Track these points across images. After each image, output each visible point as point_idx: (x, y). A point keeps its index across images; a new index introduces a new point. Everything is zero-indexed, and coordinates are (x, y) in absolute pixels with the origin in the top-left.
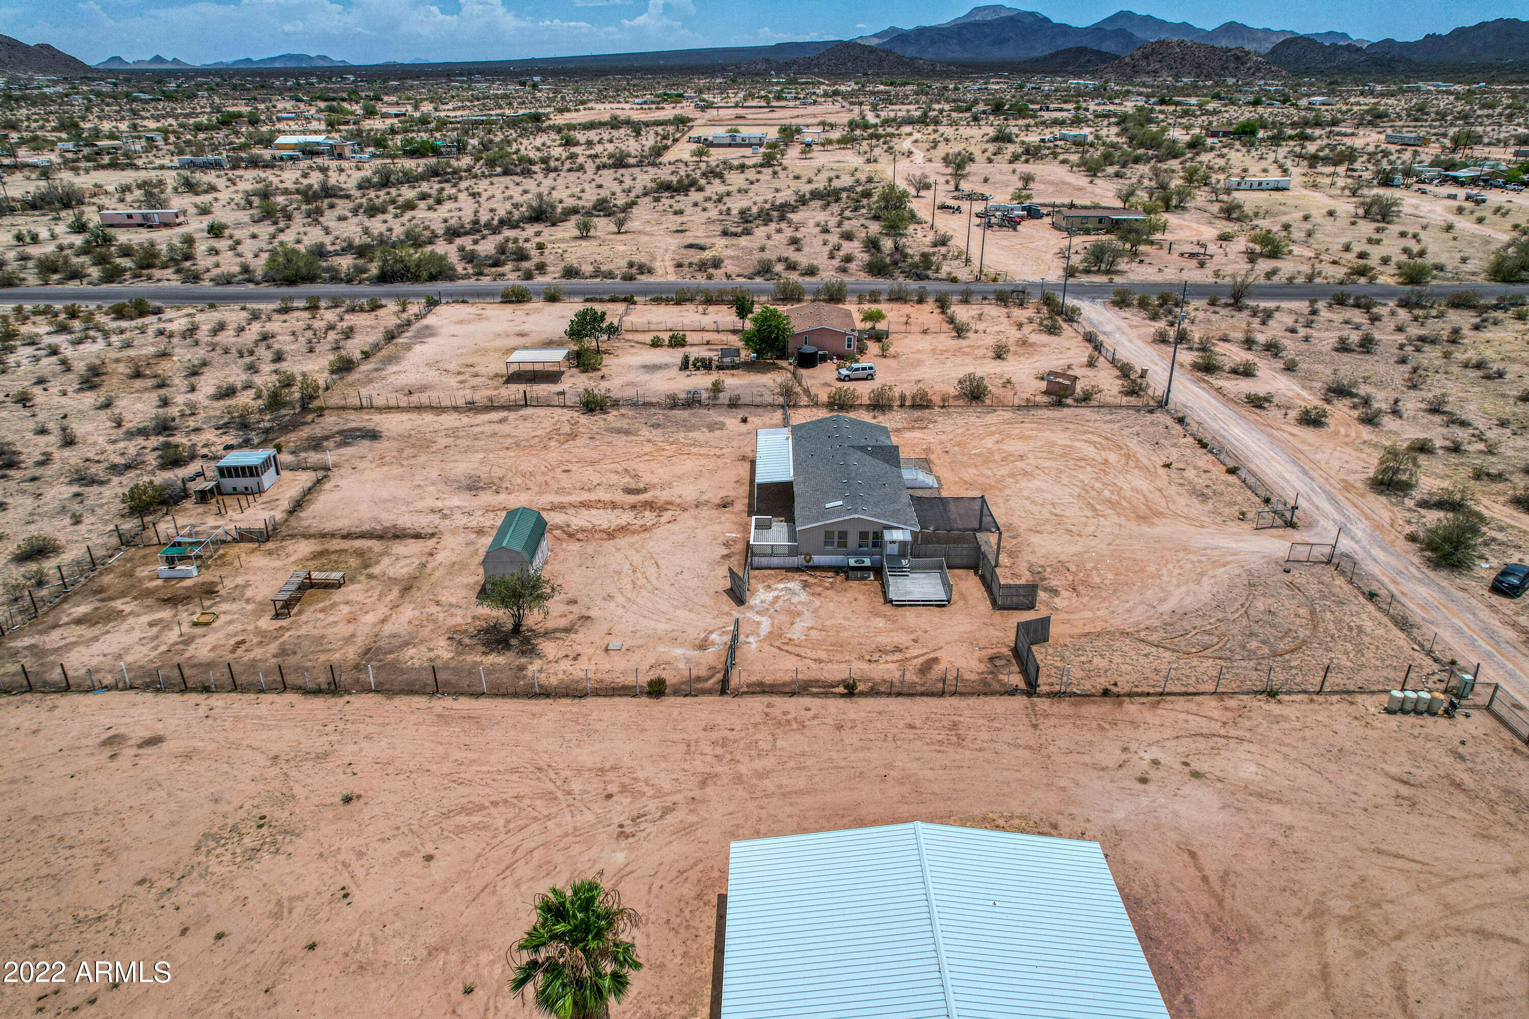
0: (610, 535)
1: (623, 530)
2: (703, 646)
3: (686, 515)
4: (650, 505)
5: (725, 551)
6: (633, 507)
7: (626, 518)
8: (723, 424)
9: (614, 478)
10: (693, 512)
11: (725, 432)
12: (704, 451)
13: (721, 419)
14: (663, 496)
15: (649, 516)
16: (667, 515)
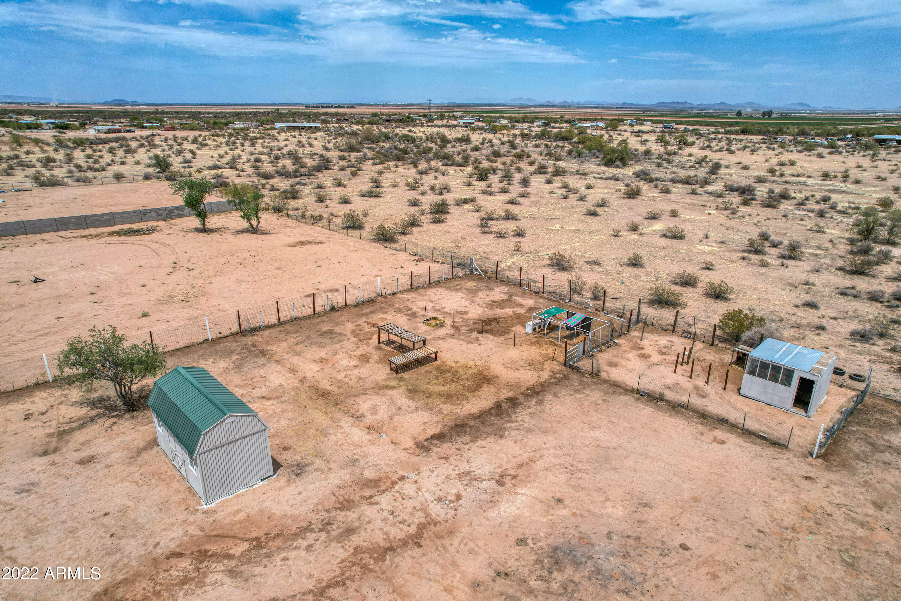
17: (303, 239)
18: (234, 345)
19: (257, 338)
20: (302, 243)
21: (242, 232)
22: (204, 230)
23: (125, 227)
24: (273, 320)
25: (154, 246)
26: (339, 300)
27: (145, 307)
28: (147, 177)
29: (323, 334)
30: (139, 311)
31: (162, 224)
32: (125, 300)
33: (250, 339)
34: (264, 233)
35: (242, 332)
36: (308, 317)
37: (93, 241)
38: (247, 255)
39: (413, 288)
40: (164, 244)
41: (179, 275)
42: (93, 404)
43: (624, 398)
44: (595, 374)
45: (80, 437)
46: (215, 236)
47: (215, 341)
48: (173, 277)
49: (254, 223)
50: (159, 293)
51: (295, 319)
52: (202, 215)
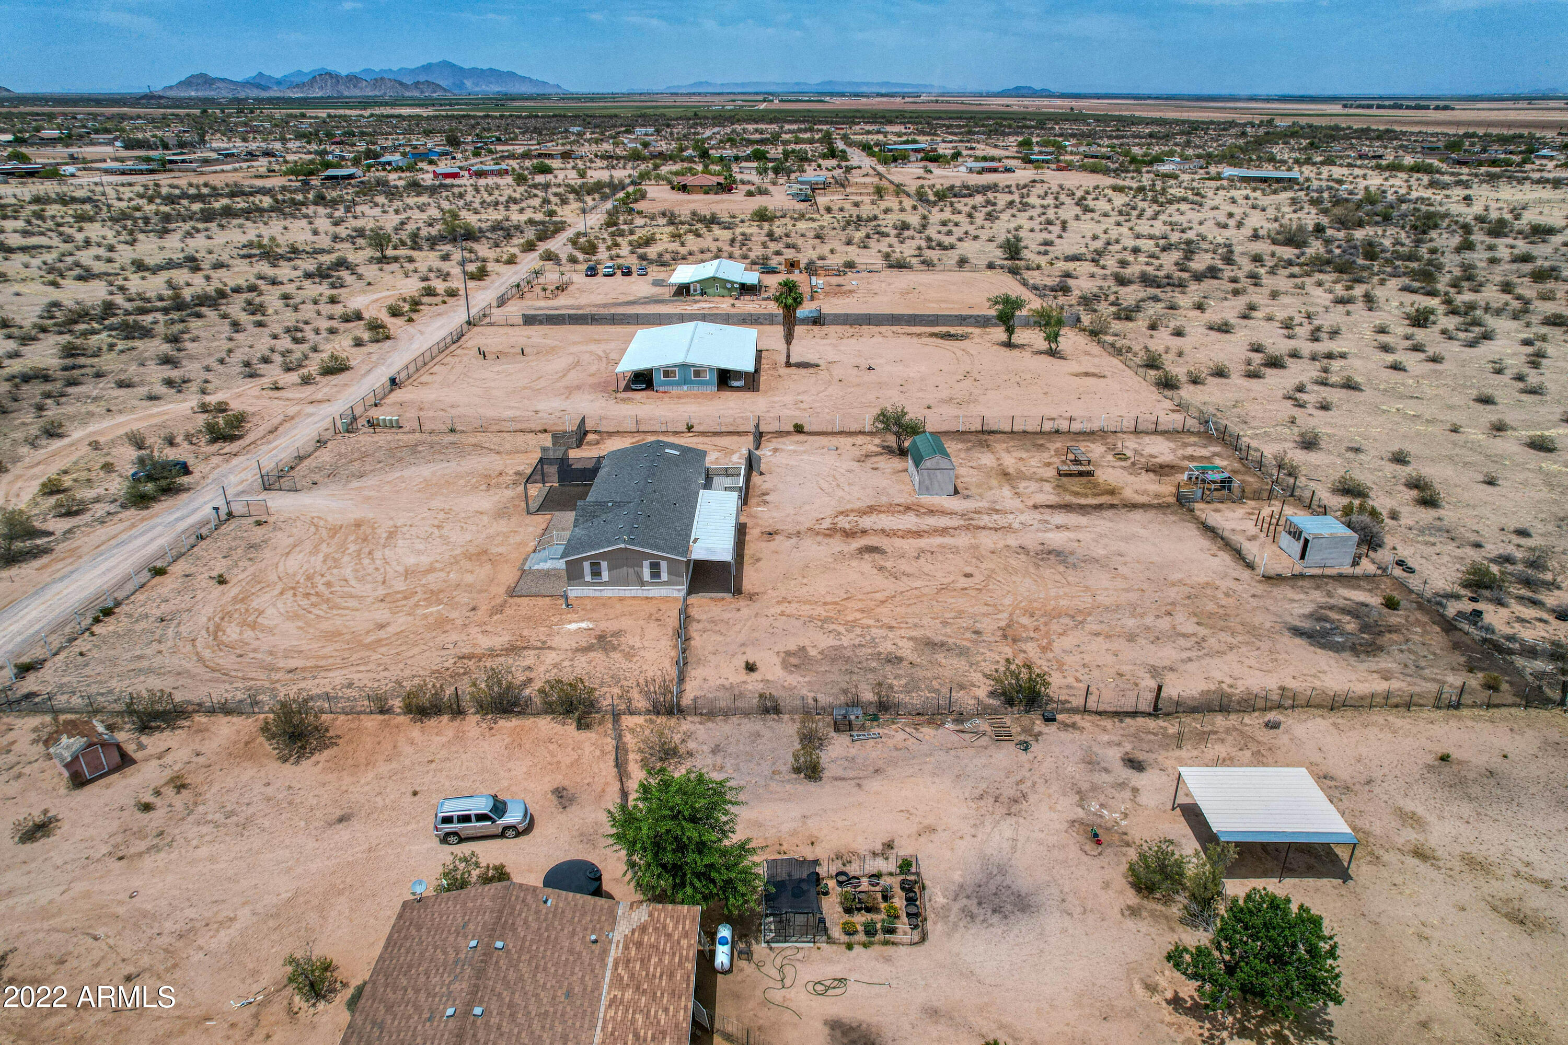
0: (871, 510)
1: (863, 513)
2: (776, 450)
3: (808, 525)
4: (848, 534)
5: (767, 498)
6: (864, 532)
7: (867, 522)
8: (785, 665)
9: (903, 566)
10: (802, 528)
11: (781, 647)
12: (806, 610)
13: (793, 680)
14: (837, 545)
15: (843, 522)
16: (826, 524)
17: (1092, 370)
18: (973, 438)
19: (991, 437)
20: (1087, 374)
21: (1041, 353)
22: (1009, 345)
23: (944, 329)
24: (1008, 429)
25: (959, 353)
26: (1064, 425)
27: (930, 403)
28: (991, 266)
29: (1035, 445)
30: (927, 403)
31: (976, 331)
32: (920, 394)
33: (986, 437)
34: (1061, 358)
35: (983, 432)
36: (1035, 433)
37: (915, 340)
38: (1028, 377)
39: (1136, 432)
40: (968, 353)
41: (967, 383)
42: (884, 448)
43: (1192, 526)
44: (1192, 510)
45: (874, 459)
46: (1016, 352)
47: (964, 433)
48: (961, 384)
49: (1054, 346)
50: (945, 394)
51: (1025, 432)
52: (1010, 330)
